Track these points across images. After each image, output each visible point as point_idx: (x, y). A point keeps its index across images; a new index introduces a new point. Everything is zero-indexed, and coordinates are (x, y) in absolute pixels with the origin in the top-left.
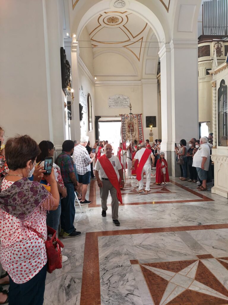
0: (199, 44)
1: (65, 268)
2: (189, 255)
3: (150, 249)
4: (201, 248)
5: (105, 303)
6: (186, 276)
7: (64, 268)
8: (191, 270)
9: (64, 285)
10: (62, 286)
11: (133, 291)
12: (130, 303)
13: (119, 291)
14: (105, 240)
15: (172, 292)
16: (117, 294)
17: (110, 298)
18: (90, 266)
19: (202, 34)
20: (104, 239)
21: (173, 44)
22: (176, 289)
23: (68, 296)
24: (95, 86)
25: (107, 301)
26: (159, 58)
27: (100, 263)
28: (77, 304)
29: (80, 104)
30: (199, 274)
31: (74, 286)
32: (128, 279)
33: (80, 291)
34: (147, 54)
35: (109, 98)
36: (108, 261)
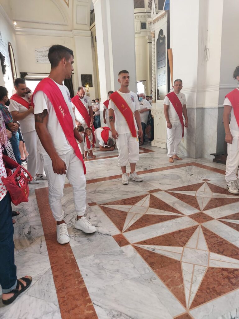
1: (20, 220)
2: (141, 192)
3: (105, 193)
4: (151, 186)
5: (72, 238)
6: (141, 206)
8: (145, 201)
9: (23, 233)
10: (21, 234)
15: (132, 218)
18: (47, 215)
22: (135, 216)
23: (31, 240)
24: (15, 34)
25: (73, 236)
26: (93, 4)
28: (43, 244)
30: (152, 203)
31: (34, 232)
32: (89, 217)
33: (43, 233)
36: (66, 208)
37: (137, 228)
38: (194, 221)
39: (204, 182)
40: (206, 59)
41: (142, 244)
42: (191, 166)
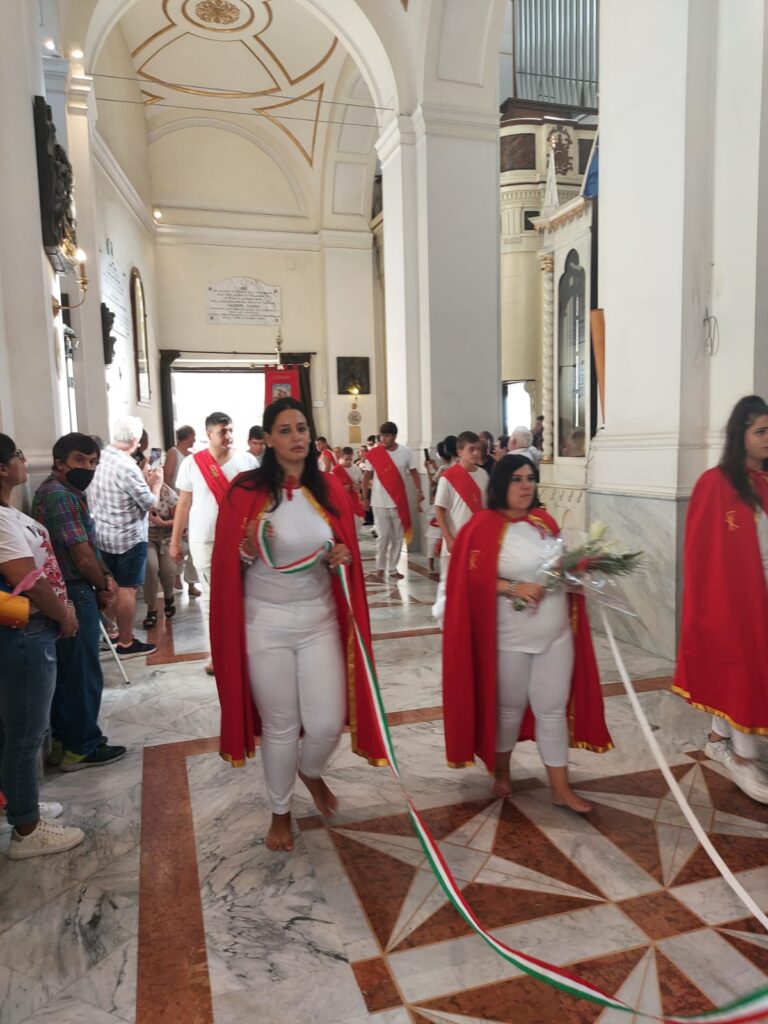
0: (503, 126)
1: (75, 866)
3: (359, 779)
5: (220, 957)
6: (466, 847)
7: (73, 867)
8: (481, 827)
9: (77, 920)
10: (69, 924)
11: (311, 909)
12: (301, 946)
13: (264, 915)
14: (212, 766)
15: (428, 897)
16: (259, 925)
17: (236, 940)
18: (163, 852)
19: (512, 96)
20: (207, 763)
21: (422, 120)
23: (95, 950)
24: (155, 243)
25: (226, 950)
26: (379, 163)
27: (199, 838)
28: (126, 971)
29: (103, 306)
30: (504, 837)
31: (111, 918)
32: (291, 877)
33: (135, 931)
34: (338, 145)
35: (210, 289)
36: (226, 830)
37: (439, 938)
38: (633, 929)
39: (691, 760)
40: (709, 349)
41: (442, 1009)
42: (656, 693)
